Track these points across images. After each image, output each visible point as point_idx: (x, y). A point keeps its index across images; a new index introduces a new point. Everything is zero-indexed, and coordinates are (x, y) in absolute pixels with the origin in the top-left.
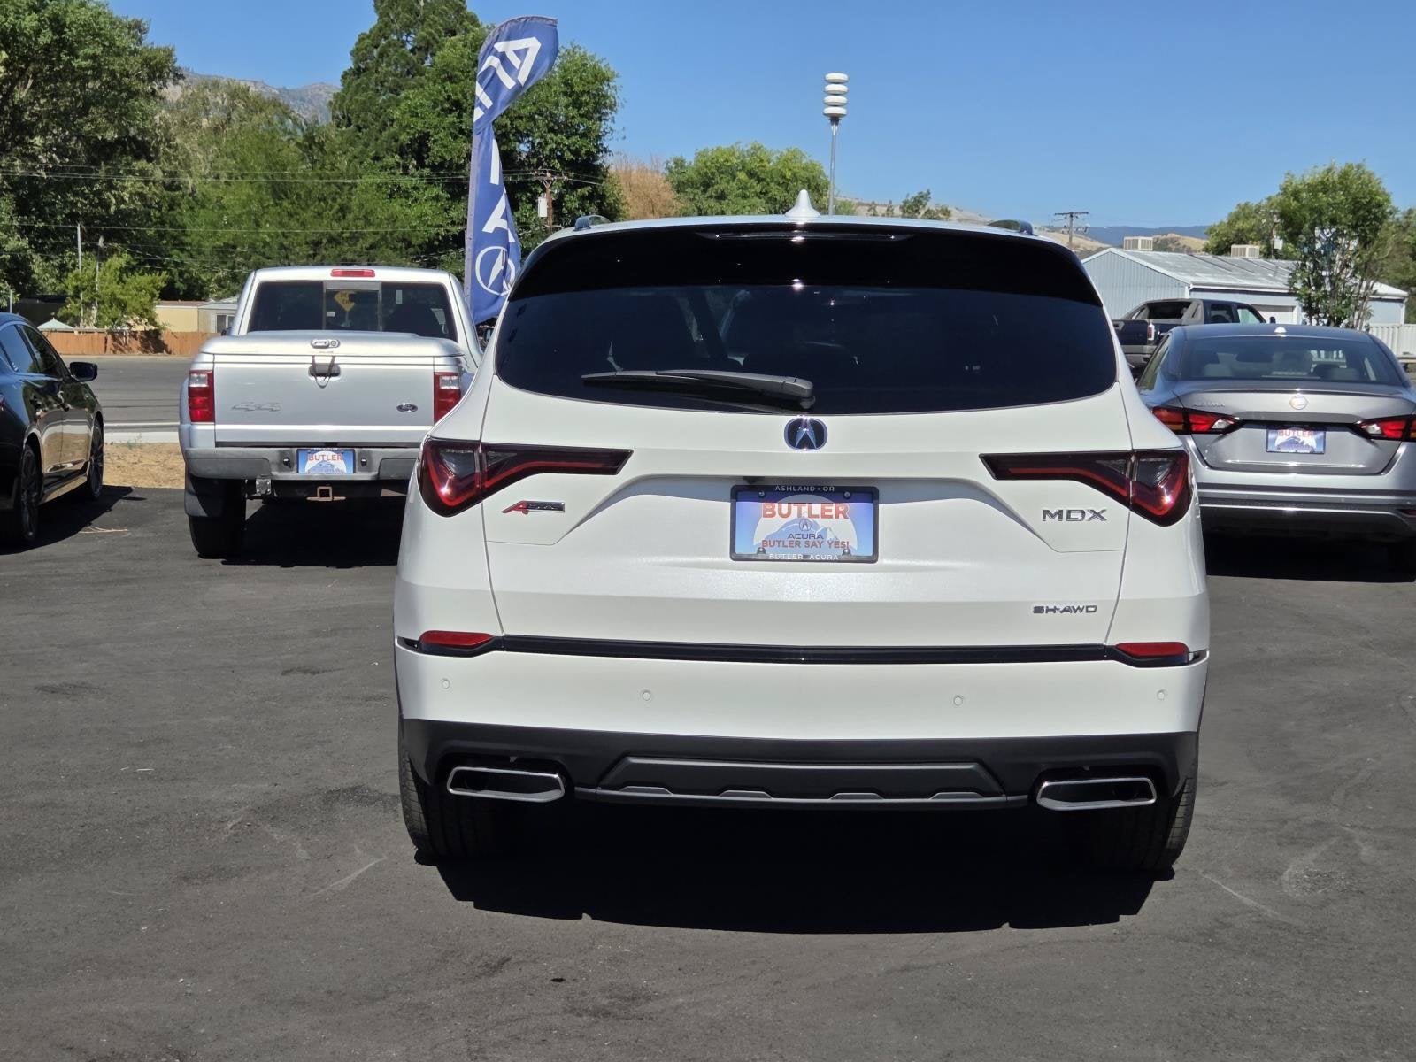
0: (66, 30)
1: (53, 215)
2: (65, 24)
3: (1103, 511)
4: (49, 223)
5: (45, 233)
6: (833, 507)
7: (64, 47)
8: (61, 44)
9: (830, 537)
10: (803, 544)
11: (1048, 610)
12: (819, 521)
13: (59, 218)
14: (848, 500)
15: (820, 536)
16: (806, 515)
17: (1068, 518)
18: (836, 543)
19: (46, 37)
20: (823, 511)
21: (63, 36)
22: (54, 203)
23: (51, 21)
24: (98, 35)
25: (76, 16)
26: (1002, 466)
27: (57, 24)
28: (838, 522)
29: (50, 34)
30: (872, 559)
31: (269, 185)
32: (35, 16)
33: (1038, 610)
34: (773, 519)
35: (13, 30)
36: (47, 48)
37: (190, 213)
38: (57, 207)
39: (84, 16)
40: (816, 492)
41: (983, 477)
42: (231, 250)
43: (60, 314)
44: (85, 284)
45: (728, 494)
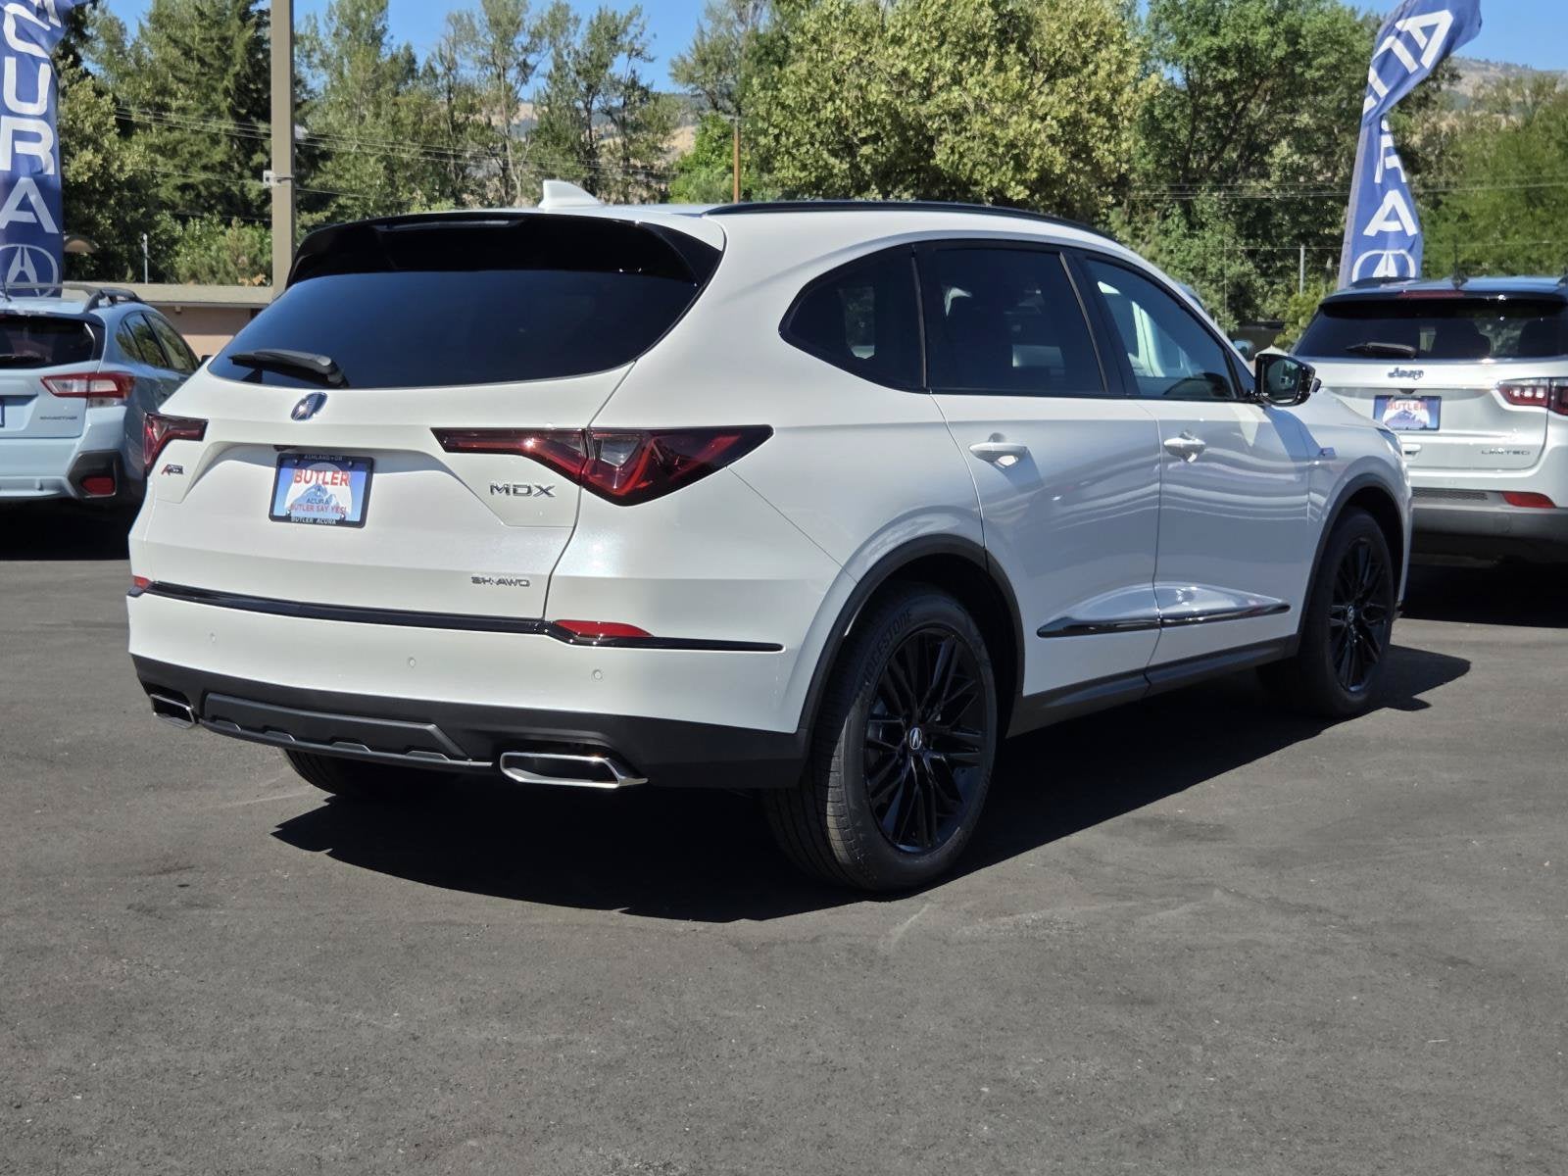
0: (1301, 40)
1: (1280, 236)
2: (1300, 36)
3: (550, 488)
4: (1274, 245)
5: (1270, 257)
6: (339, 476)
7: (1300, 59)
8: (1298, 56)
9: (333, 503)
10: (315, 509)
11: (484, 581)
12: (329, 488)
13: (1285, 240)
14: (351, 468)
15: (327, 502)
16: (320, 482)
17: (515, 491)
18: (337, 508)
19: (1280, 51)
20: (333, 478)
21: (1298, 47)
22: (1281, 225)
23: (1287, 33)
24: (1337, 42)
25: (1313, 24)
26: (454, 440)
27: (1293, 35)
28: (341, 491)
29: (1285, 47)
30: (360, 524)
31: (1523, 192)
32: (1270, 29)
33: (476, 580)
34: (300, 485)
35: (1246, 45)
36: (1280, 62)
37: (1432, 227)
38: (1284, 228)
39: (1321, 22)
40: (330, 462)
41: (435, 449)
42: (1474, 266)
43: (1277, 341)
44: (1304, 309)
45: (275, 461)
